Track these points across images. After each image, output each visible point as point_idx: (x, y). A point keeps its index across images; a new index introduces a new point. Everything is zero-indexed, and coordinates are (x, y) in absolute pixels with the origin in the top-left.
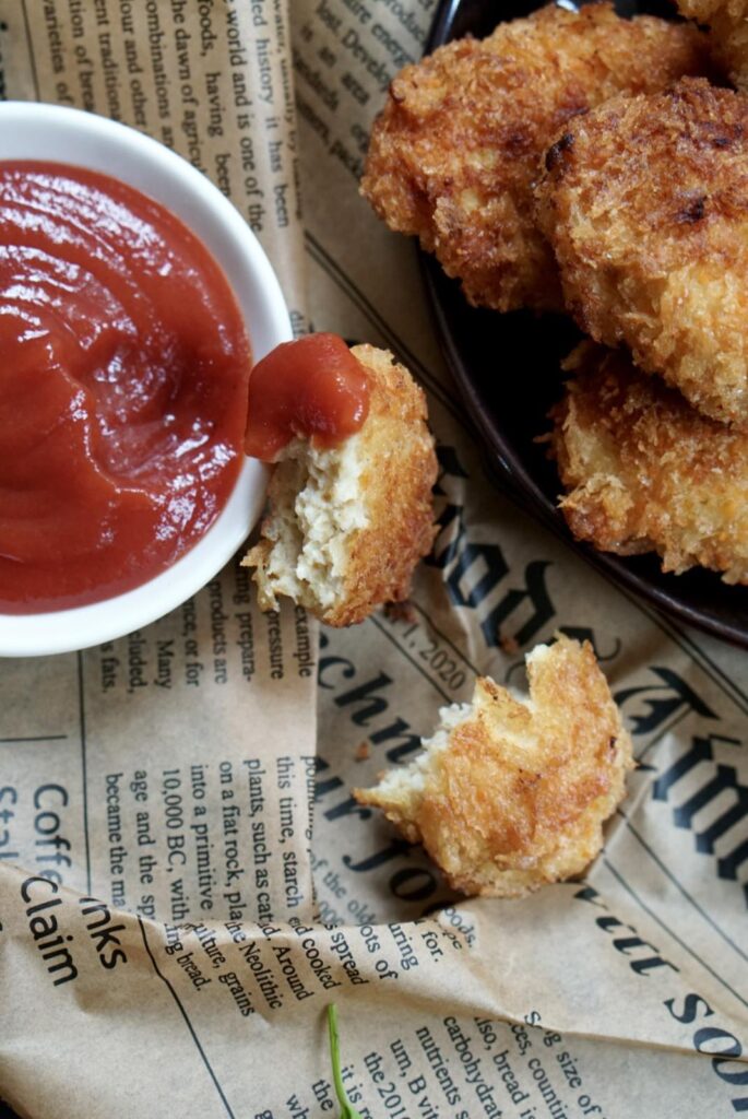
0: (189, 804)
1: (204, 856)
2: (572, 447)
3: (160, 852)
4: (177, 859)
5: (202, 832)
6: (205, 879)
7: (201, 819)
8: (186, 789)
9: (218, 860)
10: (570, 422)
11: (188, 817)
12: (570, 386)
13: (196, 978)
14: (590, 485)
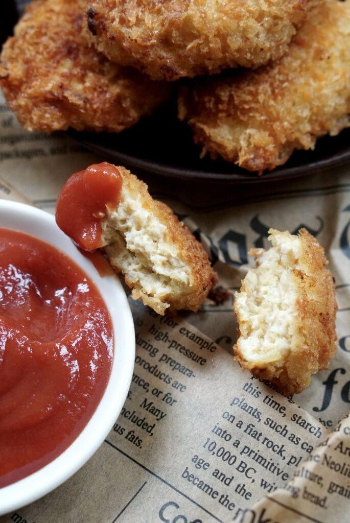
0: (229, 446)
1: (260, 459)
2: (219, 139)
3: (240, 479)
4: (250, 473)
5: (247, 451)
6: (271, 467)
7: (241, 446)
8: (220, 442)
9: (268, 454)
10: (209, 131)
11: (235, 451)
12: (192, 121)
13: (319, 502)
14: (243, 143)
